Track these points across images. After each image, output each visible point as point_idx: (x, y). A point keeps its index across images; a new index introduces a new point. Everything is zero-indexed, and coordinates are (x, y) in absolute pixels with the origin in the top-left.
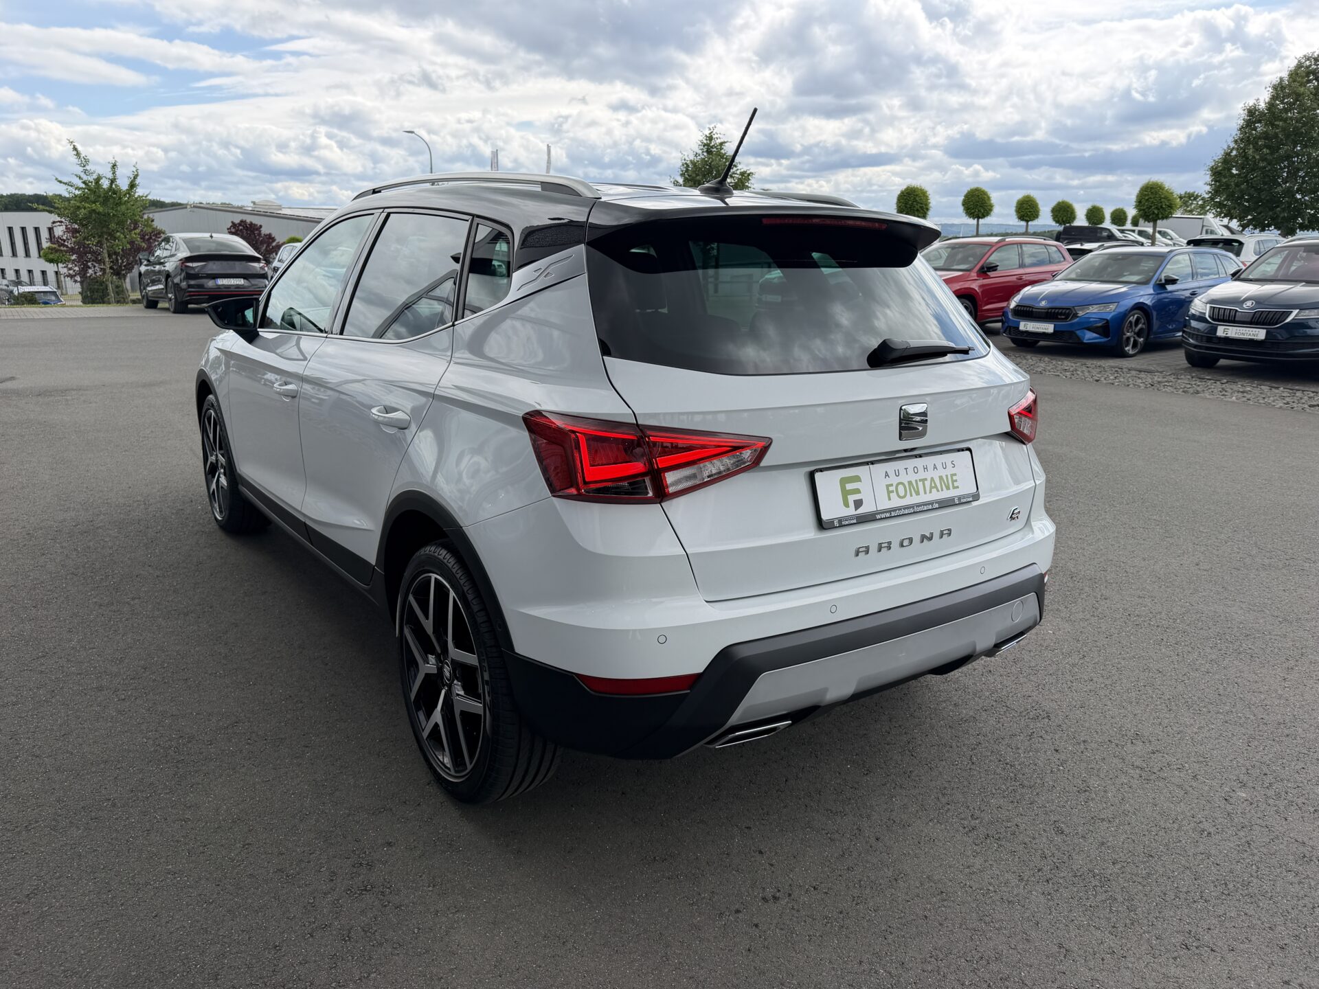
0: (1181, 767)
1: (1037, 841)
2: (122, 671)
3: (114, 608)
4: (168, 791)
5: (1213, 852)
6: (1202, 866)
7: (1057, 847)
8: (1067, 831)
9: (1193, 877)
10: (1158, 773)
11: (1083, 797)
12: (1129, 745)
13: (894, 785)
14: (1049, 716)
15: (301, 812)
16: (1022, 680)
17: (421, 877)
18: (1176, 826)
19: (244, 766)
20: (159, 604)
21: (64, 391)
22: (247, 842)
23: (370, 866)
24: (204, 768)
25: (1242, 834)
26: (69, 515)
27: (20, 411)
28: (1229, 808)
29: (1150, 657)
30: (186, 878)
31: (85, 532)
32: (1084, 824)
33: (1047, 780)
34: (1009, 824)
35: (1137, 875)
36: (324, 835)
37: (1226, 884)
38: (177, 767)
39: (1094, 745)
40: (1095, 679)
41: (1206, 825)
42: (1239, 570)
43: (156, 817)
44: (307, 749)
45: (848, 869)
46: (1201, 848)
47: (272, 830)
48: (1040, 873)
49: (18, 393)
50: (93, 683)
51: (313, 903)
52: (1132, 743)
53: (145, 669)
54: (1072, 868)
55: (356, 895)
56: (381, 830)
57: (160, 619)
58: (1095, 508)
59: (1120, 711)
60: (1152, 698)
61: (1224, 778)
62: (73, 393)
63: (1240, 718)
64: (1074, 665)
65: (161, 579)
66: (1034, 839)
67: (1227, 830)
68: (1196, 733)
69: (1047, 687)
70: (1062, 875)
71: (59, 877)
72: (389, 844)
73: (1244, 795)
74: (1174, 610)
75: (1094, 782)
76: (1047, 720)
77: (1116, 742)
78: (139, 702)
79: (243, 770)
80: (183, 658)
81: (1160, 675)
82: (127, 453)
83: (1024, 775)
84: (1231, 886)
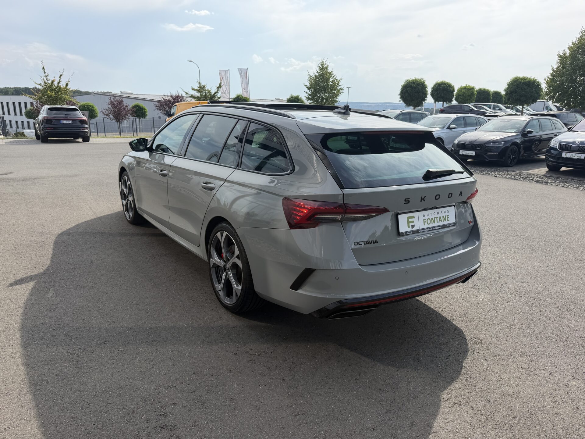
0: (544, 368)
1: (478, 406)
2: (54, 315)
3: (51, 284)
4: (72, 376)
5: (561, 412)
6: (556, 420)
7: (488, 409)
8: (492, 401)
9: (552, 425)
10: (534, 371)
11: (499, 384)
12: (519, 357)
13: (410, 376)
14: (482, 342)
15: (134, 387)
16: (469, 324)
17: (189, 421)
18: (543, 399)
19: (108, 364)
20: (72, 282)
21: (34, 179)
22: (108, 402)
23: (165, 415)
24: (90, 364)
25: (574, 403)
26: (33, 238)
27: (14, 188)
28: (568, 390)
29: (528, 312)
30: (79, 421)
31: (40, 247)
32: (500, 397)
33: (482, 374)
34: (465, 397)
35: (525, 424)
36: (144, 399)
37: (568, 429)
38: (78, 364)
39: (503, 357)
40: (503, 324)
41: (557, 399)
42: (567, 269)
43: (66, 389)
44: (138, 355)
45: (389, 419)
46: (555, 411)
47: (120, 396)
48: (480, 423)
49: (13, 180)
50: (41, 321)
51: (138, 434)
52: (521, 356)
53: (65, 314)
54: (495, 420)
55: (159, 431)
56: (171, 397)
57: (73, 290)
58: (499, 238)
59: (515, 340)
60: (530, 333)
61: (564, 375)
62: (38, 179)
63: (571, 344)
64: (493, 316)
65: (73, 269)
66: (476, 405)
67: (567, 401)
68: (551, 351)
69: (480, 327)
70: (490, 424)
71: (21, 419)
72: (174, 404)
73: (575, 383)
74: (538, 289)
75: (504, 376)
76: (481, 344)
77: (514, 355)
78: (61, 331)
79: (108, 365)
80: (82, 309)
81: (532, 322)
82: (61, 209)
83: (471, 372)
84: (570, 430)
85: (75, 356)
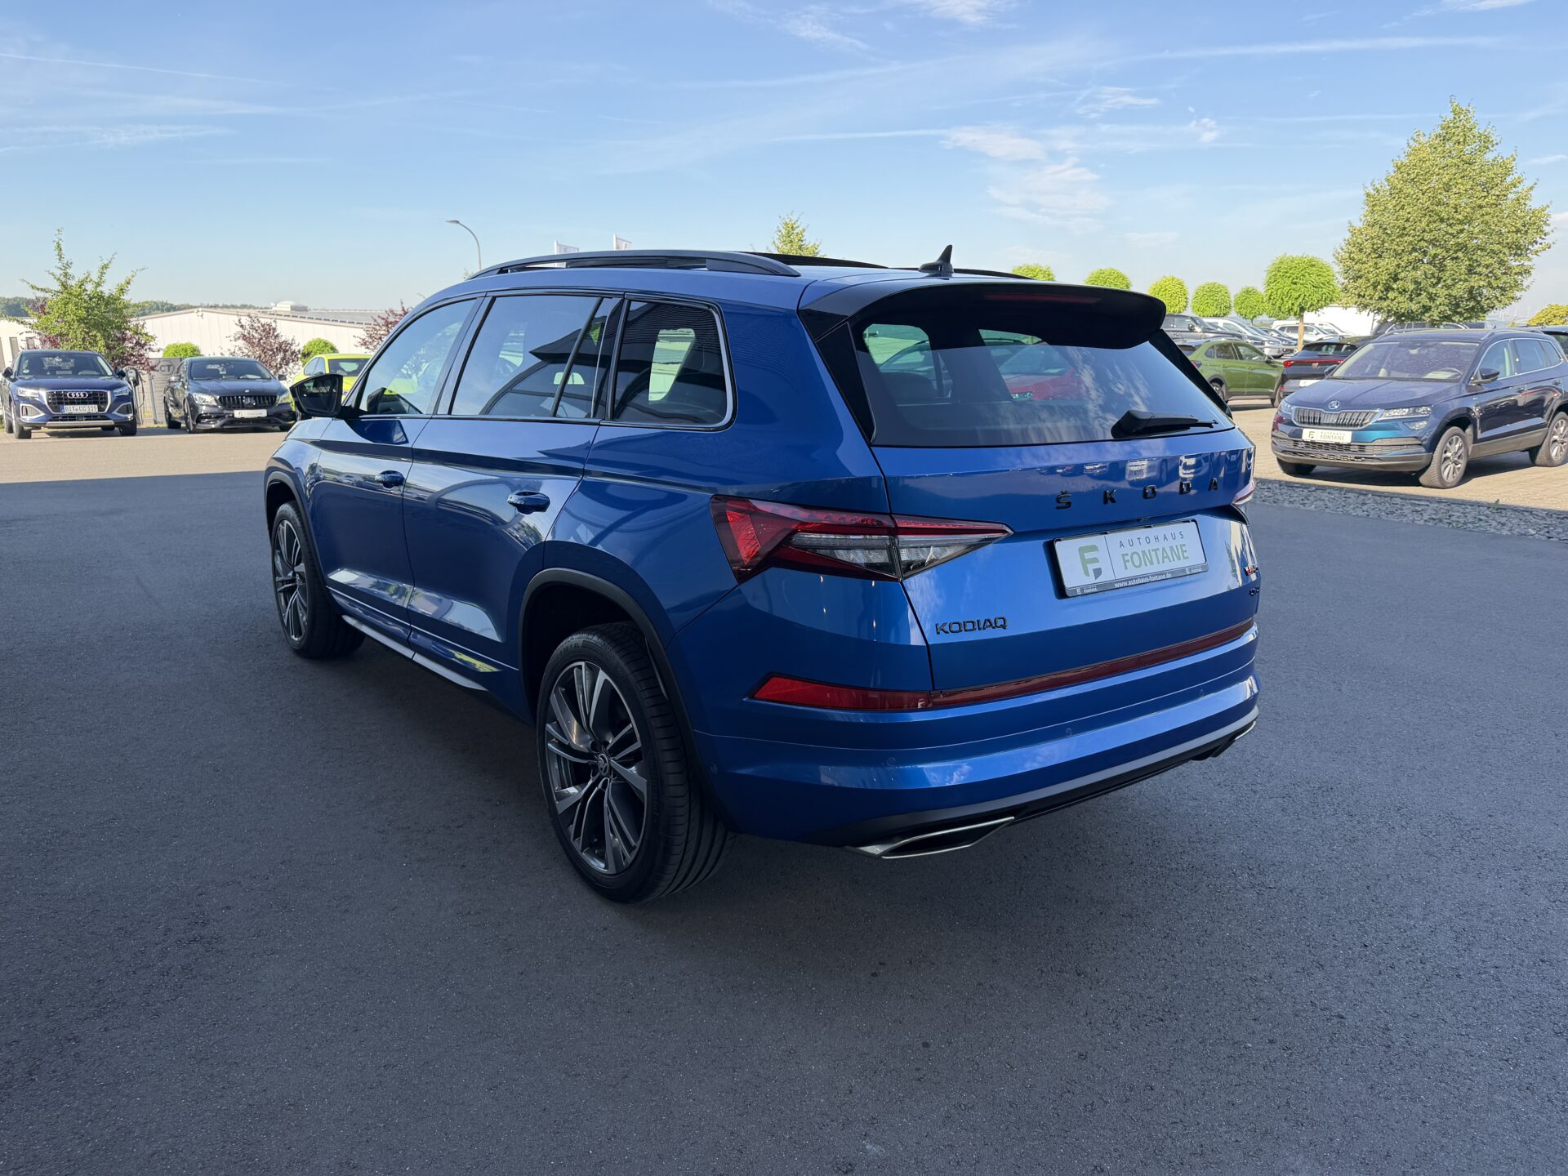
4: (32, 873)
22: (96, 909)
23: (204, 924)
36: (169, 902)
38: (46, 855)
51: (143, 951)
55: (185, 945)
56: (225, 897)
65: (70, 700)
72: (228, 908)
79: (110, 855)
80: (75, 768)
85: (44, 844)
